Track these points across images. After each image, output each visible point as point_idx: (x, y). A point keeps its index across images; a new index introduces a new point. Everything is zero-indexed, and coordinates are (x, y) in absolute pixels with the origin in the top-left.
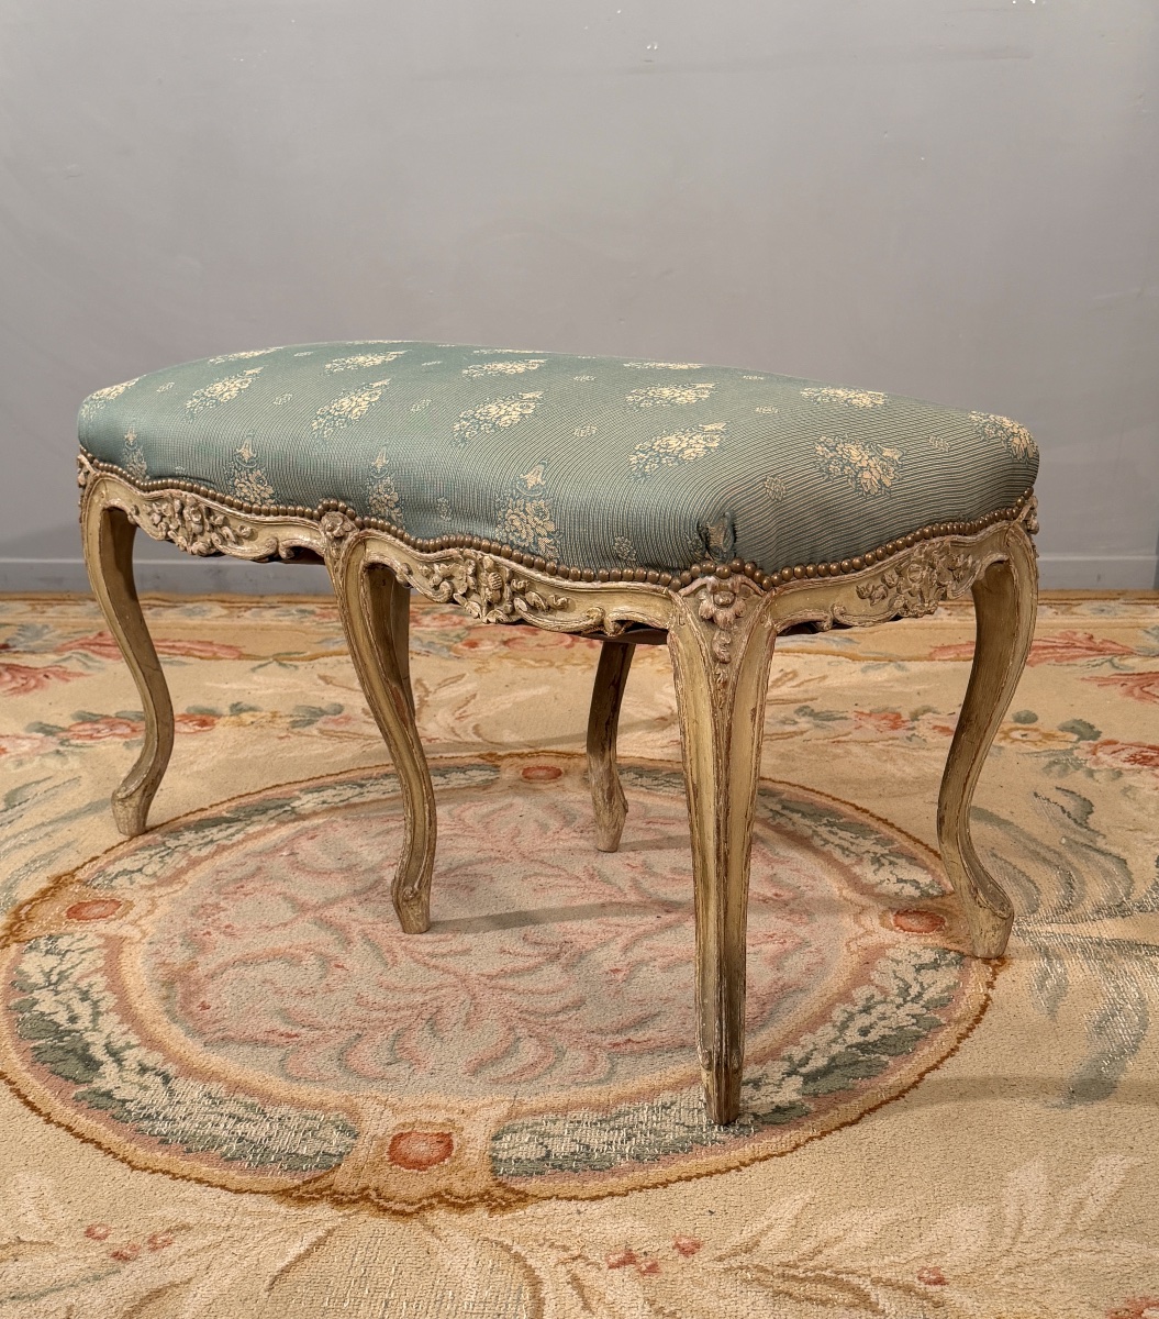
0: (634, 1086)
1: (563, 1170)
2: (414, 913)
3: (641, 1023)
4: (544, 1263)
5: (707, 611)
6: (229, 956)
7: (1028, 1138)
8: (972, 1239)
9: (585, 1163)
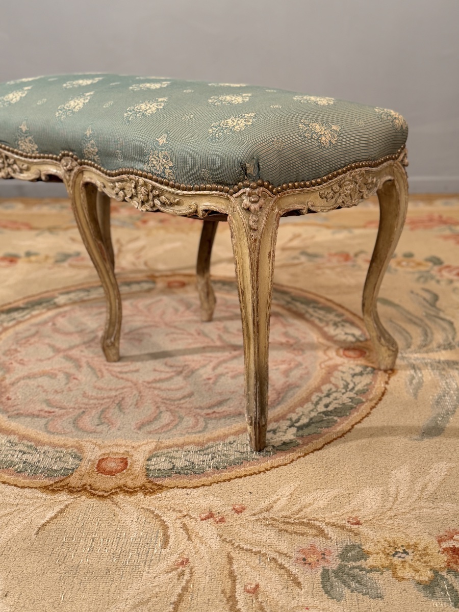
0: (216, 433)
1: (180, 474)
2: (112, 352)
3: (220, 403)
4: (170, 519)
5: (246, 205)
6: (21, 374)
7: (402, 455)
8: (373, 503)
9: (192, 471)
